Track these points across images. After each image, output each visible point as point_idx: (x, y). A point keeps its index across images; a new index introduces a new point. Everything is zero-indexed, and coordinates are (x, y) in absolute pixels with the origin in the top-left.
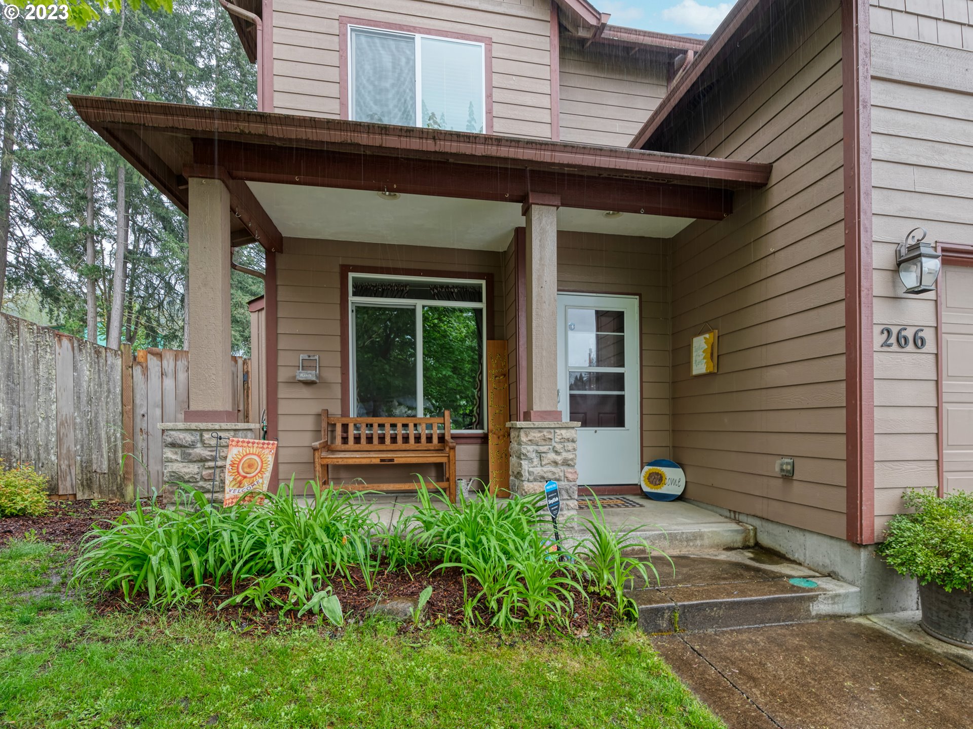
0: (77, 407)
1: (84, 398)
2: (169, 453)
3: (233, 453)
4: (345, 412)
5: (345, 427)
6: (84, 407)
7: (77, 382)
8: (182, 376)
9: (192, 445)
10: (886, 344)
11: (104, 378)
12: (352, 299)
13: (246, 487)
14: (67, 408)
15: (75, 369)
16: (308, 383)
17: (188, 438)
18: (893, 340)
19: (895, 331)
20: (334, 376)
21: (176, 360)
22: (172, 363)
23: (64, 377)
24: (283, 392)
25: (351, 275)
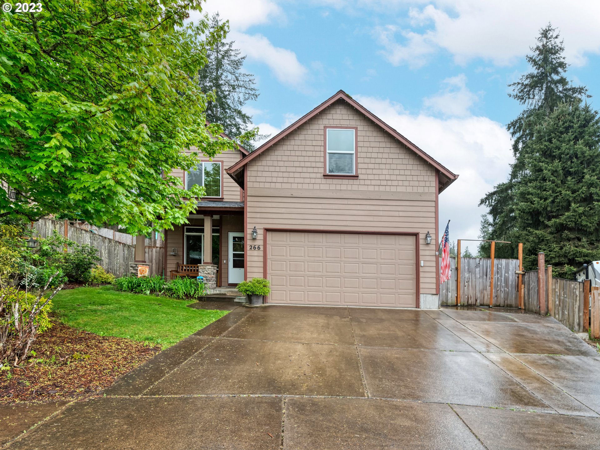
0: (124, 261)
1: (125, 259)
2: (131, 268)
3: (140, 268)
4: (183, 263)
5: (182, 267)
6: (125, 261)
7: (124, 254)
8: (150, 253)
9: (135, 267)
10: (251, 249)
11: (130, 253)
12: (185, 233)
13: (143, 275)
14: (122, 261)
15: (123, 251)
16: (174, 255)
17: (134, 265)
18: (252, 248)
19: (253, 246)
20: (181, 253)
21: (149, 249)
22: (148, 250)
23: (121, 253)
24: (168, 258)
25: (185, 227)
